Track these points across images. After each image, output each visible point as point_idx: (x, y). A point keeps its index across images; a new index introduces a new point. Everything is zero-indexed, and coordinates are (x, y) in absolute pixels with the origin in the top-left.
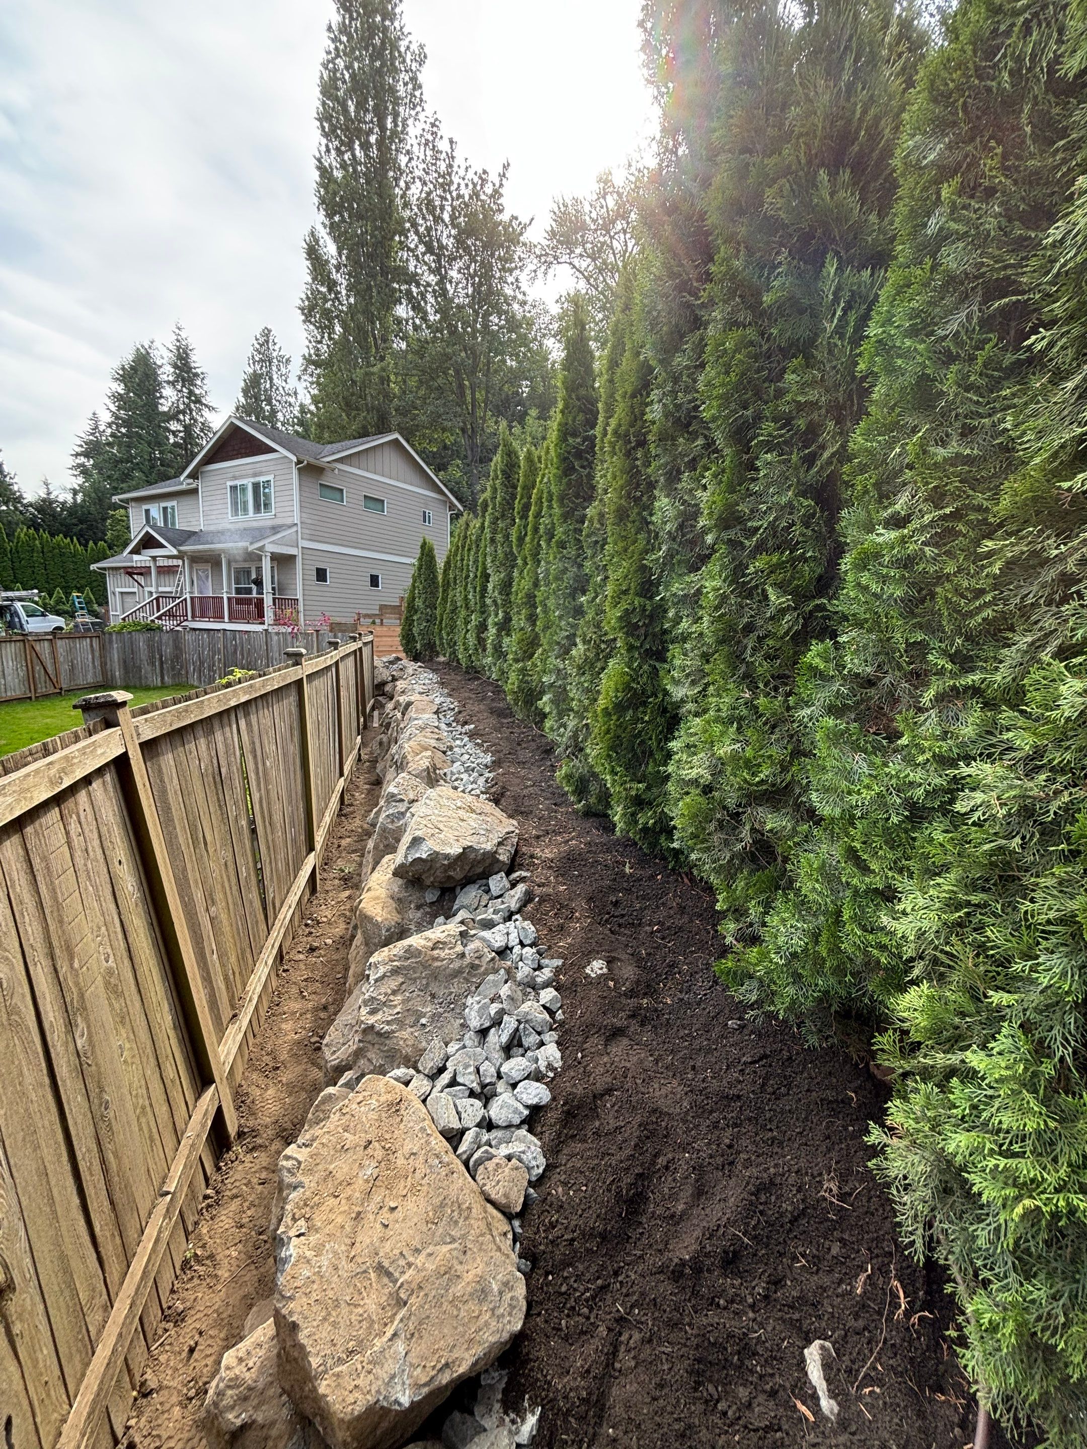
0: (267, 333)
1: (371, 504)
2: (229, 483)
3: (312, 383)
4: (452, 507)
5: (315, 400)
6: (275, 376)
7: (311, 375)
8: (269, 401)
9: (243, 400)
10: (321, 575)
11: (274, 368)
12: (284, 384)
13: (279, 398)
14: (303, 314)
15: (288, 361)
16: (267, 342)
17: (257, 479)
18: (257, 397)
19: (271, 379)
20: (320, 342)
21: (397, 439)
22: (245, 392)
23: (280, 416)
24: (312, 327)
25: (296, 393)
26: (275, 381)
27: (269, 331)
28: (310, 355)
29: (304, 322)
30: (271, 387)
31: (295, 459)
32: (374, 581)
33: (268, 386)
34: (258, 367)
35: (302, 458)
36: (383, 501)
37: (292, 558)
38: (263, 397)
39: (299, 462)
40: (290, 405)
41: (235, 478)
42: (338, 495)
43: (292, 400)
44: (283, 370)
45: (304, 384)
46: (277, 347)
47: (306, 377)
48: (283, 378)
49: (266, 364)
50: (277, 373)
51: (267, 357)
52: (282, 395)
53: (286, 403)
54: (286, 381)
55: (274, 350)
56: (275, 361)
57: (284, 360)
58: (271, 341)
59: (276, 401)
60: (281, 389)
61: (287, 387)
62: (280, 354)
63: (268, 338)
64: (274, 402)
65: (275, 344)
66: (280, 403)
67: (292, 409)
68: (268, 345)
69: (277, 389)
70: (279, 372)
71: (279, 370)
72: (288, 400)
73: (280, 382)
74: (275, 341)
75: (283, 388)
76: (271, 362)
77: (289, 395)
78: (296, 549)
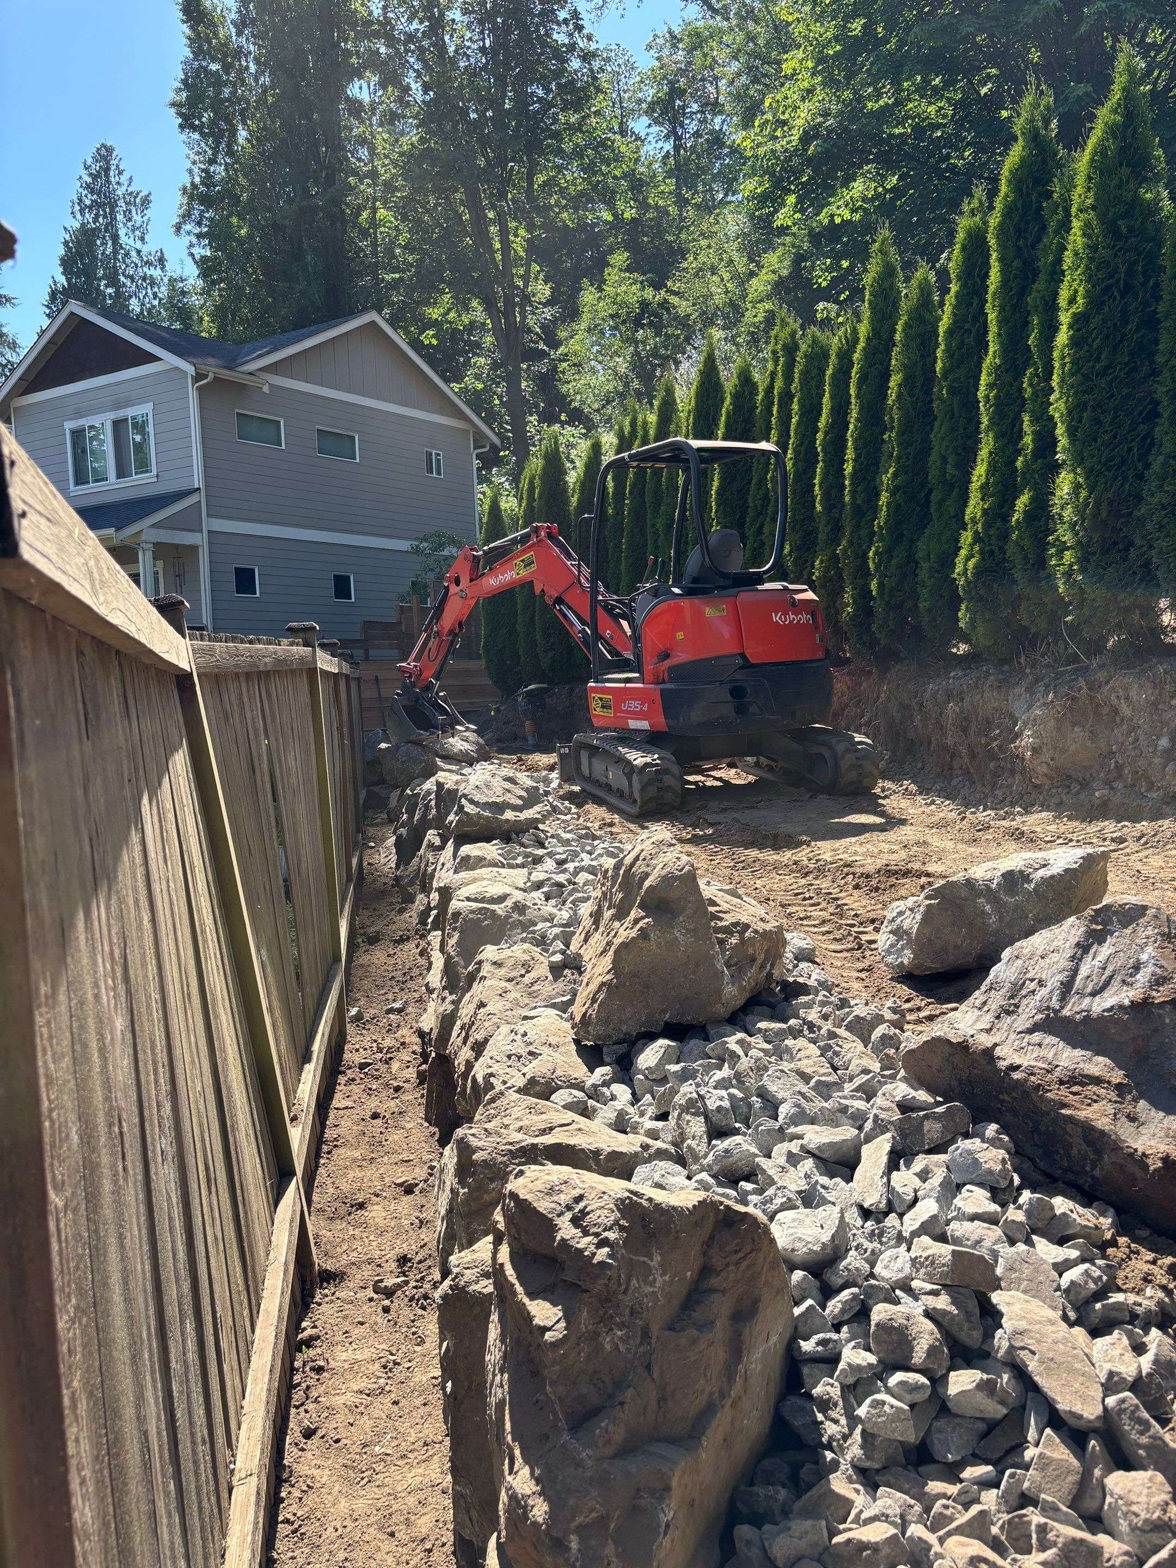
0: (105, 154)
1: (331, 445)
2: (69, 425)
3: (199, 236)
5: (207, 268)
6: (122, 232)
7: (199, 224)
8: (113, 280)
9: (62, 280)
10: (244, 580)
11: (120, 217)
12: (138, 245)
13: (131, 271)
14: (180, 114)
15: (146, 201)
16: (107, 170)
17: (120, 414)
18: (89, 274)
19: (115, 238)
20: (212, 161)
21: (373, 324)
22: (67, 264)
24: (196, 136)
25: (162, 260)
26: (123, 240)
27: (110, 150)
28: (194, 186)
29: (181, 127)
30: (115, 252)
31: (190, 369)
32: (341, 586)
33: (109, 251)
34: (89, 217)
35: (204, 369)
36: (351, 439)
37: (189, 552)
38: (101, 273)
39: (198, 377)
40: (153, 283)
41: (79, 414)
42: (269, 433)
43: (156, 273)
44: (137, 218)
45: (186, 240)
46: (124, 179)
47: (188, 227)
48: (137, 233)
49: (104, 211)
50: (125, 225)
51: (106, 197)
52: (136, 265)
53: (144, 279)
54: (142, 239)
55: (118, 183)
56: (121, 203)
57: (138, 200)
58: (113, 168)
59: (126, 277)
60: (134, 254)
61: (145, 250)
62: (130, 190)
63: (108, 162)
64: (122, 279)
65: (120, 173)
66: (133, 281)
67: (156, 289)
68: (107, 176)
69: (127, 254)
70: (129, 224)
71: (130, 220)
72: (148, 273)
73: (131, 242)
74: (121, 167)
75: (139, 252)
76: (113, 206)
77: (149, 263)
78: (199, 534)
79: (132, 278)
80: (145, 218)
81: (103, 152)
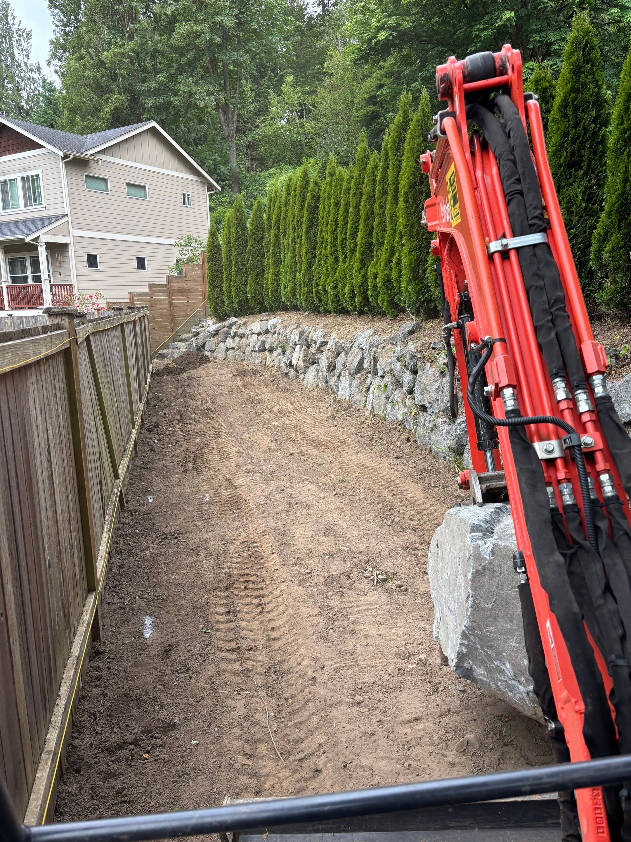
1: (134, 191)
4: (210, 187)
6: (16, 52)
8: (12, 80)
10: (92, 260)
11: (15, 43)
12: (25, 60)
13: (22, 75)
15: (29, 35)
16: (7, 16)
17: (25, 174)
19: (12, 55)
21: (153, 127)
23: (24, 93)
25: (39, 69)
26: (17, 56)
27: (7, 4)
29: (50, 6)
30: (12, 63)
31: (61, 154)
32: (141, 263)
33: (9, 63)
35: (68, 152)
36: (144, 187)
37: (64, 247)
38: (5, 75)
39: (65, 157)
40: (34, 82)
41: (4, 173)
42: (102, 185)
43: (36, 76)
44: (25, 45)
46: (16, 21)
48: (24, 52)
49: (6, 40)
50: (18, 48)
51: (6, 32)
52: (25, 72)
53: (29, 79)
54: (27, 56)
55: (13, 24)
56: (15, 35)
57: (24, 34)
58: (10, 15)
59: (19, 78)
60: (23, 65)
61: (29, 62)
62: (20, 28)
63: (7, 11)
64: (17, 79)
65: (14, 18)
66: (23, 80)
67: (36, 85)
68: (7, 20)
69: (19, 65)
70: (20, 48)
71: (20, 45)
72: (31, 76)
73: (21, 58)
74: (14, 15)
75: (25, 64)
76: (11, 37)
77: (32, 70)
78: (68, 238)
79: (22, 78)
80: (29, 45)
81: (4, 6)
